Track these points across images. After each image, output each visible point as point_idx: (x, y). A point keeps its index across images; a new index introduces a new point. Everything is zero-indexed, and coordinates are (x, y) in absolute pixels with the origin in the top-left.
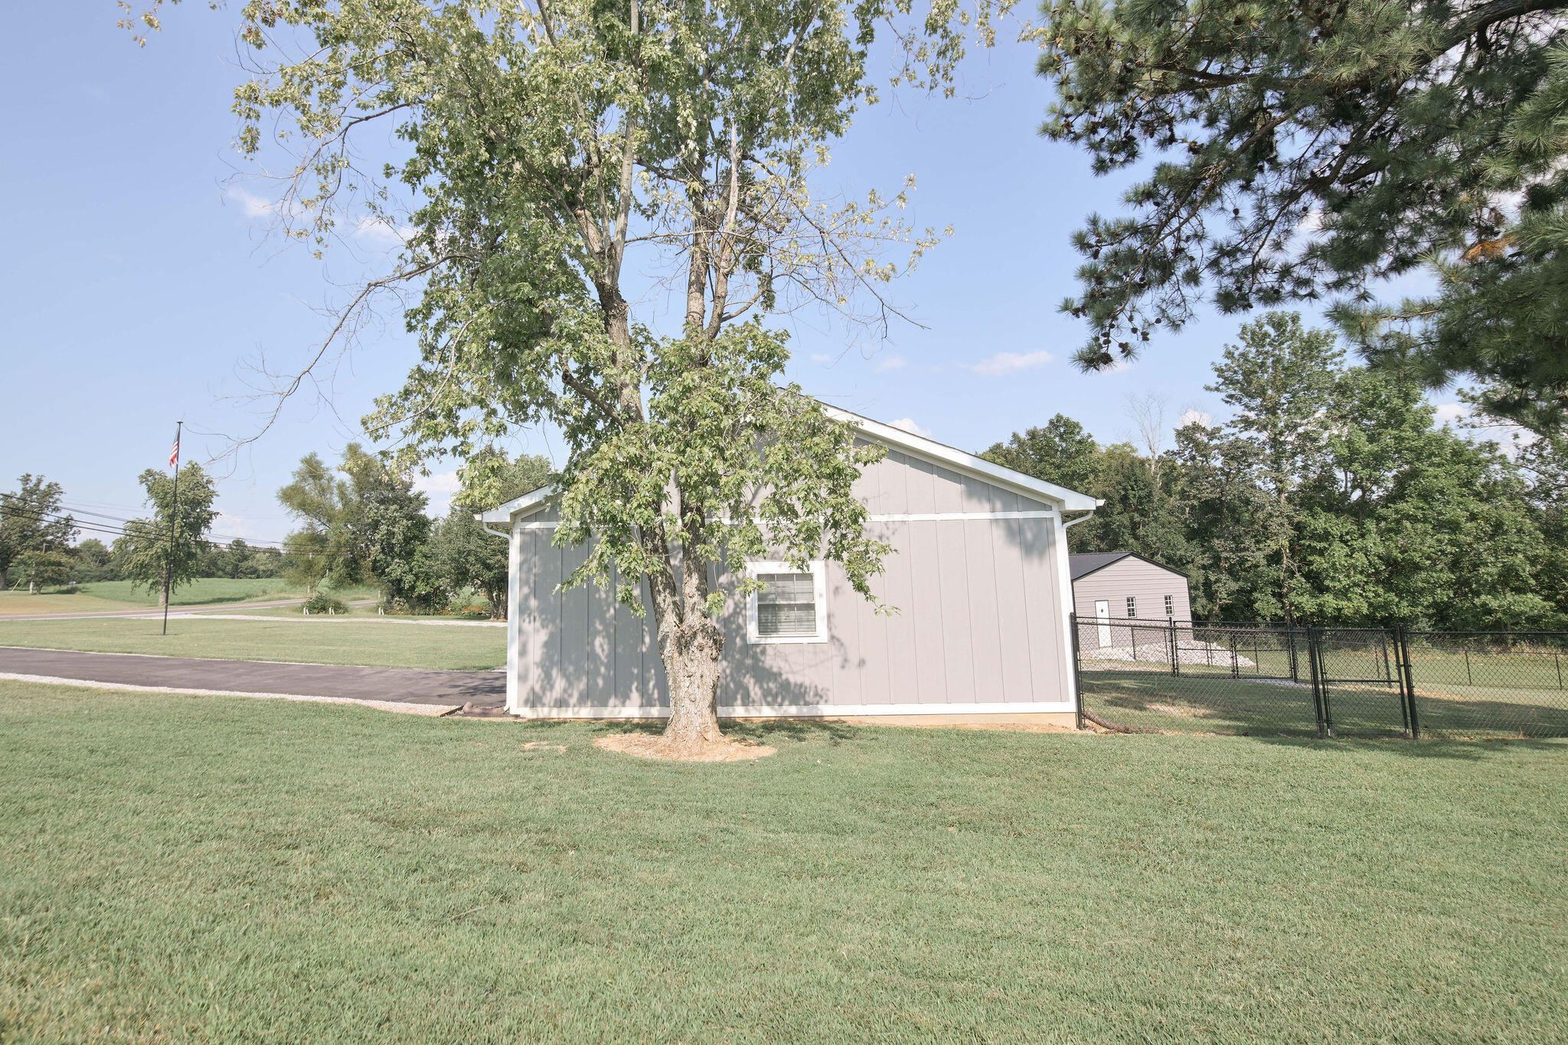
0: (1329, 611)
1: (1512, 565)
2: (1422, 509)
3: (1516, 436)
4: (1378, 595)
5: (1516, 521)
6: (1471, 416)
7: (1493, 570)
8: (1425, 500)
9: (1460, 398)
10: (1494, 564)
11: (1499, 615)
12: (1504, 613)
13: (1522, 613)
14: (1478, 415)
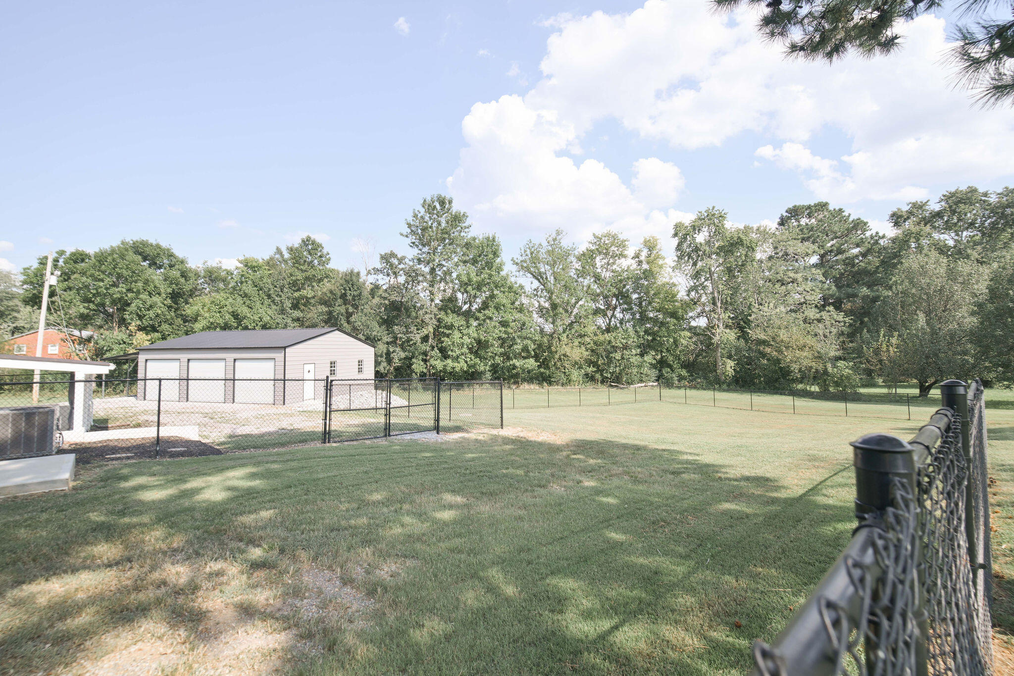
0: (448, 369)
14: (519, 271)
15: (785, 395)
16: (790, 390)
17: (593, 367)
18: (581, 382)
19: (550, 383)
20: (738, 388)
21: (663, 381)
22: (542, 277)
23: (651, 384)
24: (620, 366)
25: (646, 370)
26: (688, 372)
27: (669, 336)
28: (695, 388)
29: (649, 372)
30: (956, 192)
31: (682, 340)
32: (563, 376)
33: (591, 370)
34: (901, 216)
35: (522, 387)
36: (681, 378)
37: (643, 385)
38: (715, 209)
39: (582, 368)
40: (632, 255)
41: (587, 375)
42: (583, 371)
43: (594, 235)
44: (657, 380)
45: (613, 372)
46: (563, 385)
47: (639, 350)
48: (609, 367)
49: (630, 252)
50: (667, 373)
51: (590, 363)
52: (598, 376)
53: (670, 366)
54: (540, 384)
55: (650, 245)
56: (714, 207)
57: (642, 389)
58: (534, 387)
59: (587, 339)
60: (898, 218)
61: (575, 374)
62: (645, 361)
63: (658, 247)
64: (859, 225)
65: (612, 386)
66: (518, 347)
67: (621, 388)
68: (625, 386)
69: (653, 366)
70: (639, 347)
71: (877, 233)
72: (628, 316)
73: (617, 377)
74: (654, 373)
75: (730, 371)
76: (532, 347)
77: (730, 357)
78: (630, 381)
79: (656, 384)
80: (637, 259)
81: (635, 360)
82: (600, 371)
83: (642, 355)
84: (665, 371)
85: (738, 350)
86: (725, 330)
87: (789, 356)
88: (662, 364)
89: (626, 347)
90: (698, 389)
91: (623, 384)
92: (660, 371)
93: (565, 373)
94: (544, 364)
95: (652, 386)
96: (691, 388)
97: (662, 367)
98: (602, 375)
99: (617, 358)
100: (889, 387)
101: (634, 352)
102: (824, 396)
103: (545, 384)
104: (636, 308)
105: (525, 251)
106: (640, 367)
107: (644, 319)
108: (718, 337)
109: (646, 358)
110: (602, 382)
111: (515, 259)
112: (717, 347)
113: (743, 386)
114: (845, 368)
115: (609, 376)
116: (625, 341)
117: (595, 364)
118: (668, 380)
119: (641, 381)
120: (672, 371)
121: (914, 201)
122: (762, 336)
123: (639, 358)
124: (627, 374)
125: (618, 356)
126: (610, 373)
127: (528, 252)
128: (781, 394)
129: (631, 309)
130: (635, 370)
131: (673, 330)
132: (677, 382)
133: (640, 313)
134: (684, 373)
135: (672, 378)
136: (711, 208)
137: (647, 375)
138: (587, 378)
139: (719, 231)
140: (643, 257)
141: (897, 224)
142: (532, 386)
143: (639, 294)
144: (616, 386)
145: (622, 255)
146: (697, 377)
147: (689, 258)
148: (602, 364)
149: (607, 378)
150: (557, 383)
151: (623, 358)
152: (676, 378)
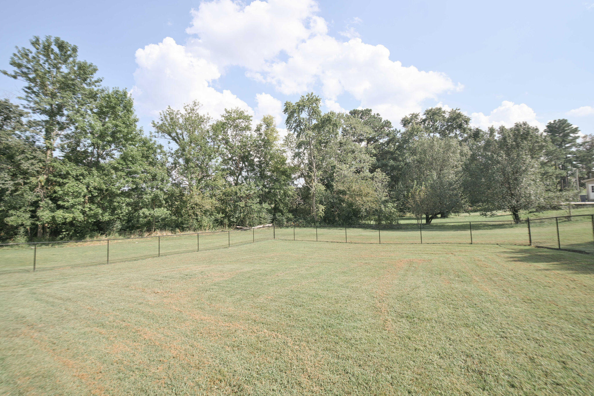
0: (59, 220)
1: (157, 195)
2: (122, 164)
3: (169, 143)
4: (91, 209)
5: (162, 175)
6: (155, 132)
7: (149, 197)
8: (125, 161)
9: (152, 125)
10: (150, 194)
11: (150, 218)
12: (152, 217)
13: (159, 217)
14: (158, 132)
15: (356, 228)
16: (359, 224)
17: (223, 213)
18: (212, 227)
19: (183, 229)
20: (326, 225)
21: (276, 223)
22: (179, 138)
23: (268, 225)
24: (244, 213)
25: (263, 215)
26: (293, 215)
27: (280, 189)
28: (298, 226)
29: (266, 216)
30: (432, 109)
31: (289, 192)
32: (195, 222)
33: (220, 215)
34: (407, 120)
35: (154, 234)
36: (289, 220)
37: (261, 226)
38: (313, 95)
39: (213, 215)
40: (255, 128)
41: (216, 220)
42: (213, 217)
43: (226, 110)
44: (272, 222)
45: (239, 217)
46: (195, 230)
47: (258, 199)
48: (235, 213)
49: (254, 126)
50: (279, 216)
51: (219, 210)
52: (226, 221)
53: (281, 211)
54: (173, 230)
55: (268, 122)
56: (312, 93)
57: (261, 229)
58: (167, 233)
59: (218, 192)
60: (405, 122)
61: (206, 221)
62: (263, 208)
63: (274, 124)
64: (388, 124)
65: (238, 228)
66: (147, 198)
67: (245, 230)
68: (248, 228)
69: (269, 211)
70: (259, 197)
71: (396, 129)
72: (251, 174)
73: (242, 221)
74: (269, 217)
75: (321, 213)
76: (162, 196)
77: (321, 203)
78: (252, 224)
79: (271, 225)
80: (258, 132)
81: (256, 207)
82: (228, 216)
83: (260, 203)
84: (278, 215)
85: (327, 197)
86: (318, 184)
87: (359, 201)
88: (276, 210)
89: (248, 196)
90: (300, 227)
91: (246, 227)
92: (274, 215)
93: (197, 219)
94: (177, 212)
95: (269, 226)
96: (295, 226)
97: (275, 212)
98: (229, 220)
99: (241, 206)
100: (418, 219)
101: (255, 201)
102: (379, 227)
103: (178, 230)
104: (257, 169)
105: (165, 117)
106: (259, 212)
107: (263, 176)
108: (314, 189)
109: (264, 205)
110: (229, 226)
111: (156, 123)
112: (313, 196)
113: (329, 223)
114: (391, 208)
115: (235, 220)
116: (248, 192)
117: (224, 211)
118: (279, 221)
119: (260, 223)
120: (283, 214)
121: (412, 113)
122: (341, 188)
123: (258, 206)
124: (250, 218)
125: (242, 204)
126: (236, 218)
127: (168, 118)
128: (353, 227)
129: (254, 170)
130: (255, 215)
131: (283, 184)
132: (286, 223)
133: (260, 172)
134: (290, 216)
135: (282, 220)
136: (310, 94)
137: (264, 219)
138: (217, 223)
139: (314, 112)
140: (262, 131)
141: (405, 125)
142: (164, 233)
143: (259, 158)
144: (241, 228)
145: (248, 128)
146: (299, 219)
147: (295, 131)
148: (230, 211)
149: (234, 222)
150: (189, 228)
151: (246, 206)
152: (285, 220)
